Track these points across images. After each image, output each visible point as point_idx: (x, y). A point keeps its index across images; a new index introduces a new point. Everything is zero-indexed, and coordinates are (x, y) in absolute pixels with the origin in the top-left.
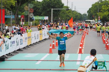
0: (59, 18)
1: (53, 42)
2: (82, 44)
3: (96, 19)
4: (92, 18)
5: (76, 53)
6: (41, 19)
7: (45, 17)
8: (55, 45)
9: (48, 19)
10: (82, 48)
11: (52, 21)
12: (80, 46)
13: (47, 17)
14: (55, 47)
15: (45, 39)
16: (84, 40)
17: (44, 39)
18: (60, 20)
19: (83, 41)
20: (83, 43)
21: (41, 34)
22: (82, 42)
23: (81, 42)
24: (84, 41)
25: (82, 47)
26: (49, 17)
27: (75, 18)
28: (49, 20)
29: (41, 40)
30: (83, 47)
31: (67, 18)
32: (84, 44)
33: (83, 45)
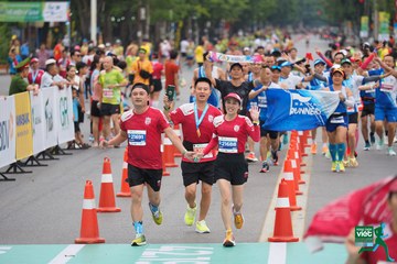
0: (137, 14)
1: (106, 169)
2: (290, 176)
3: (382, 14)
4: (352, 9)
5: (257, 240)
6: (21, 19)
7: (47, 4)
8: (117, 190)
9: (71, 19)
10: (293, 207)
11: (94, 30)
12: (281, 195)
13: (65, 6)
14: (119, 203)
15: (54, 152)
16: (302, 154)
17: (43, 153)
18: (144, 22)
19: (299, 161)
20: (298, 173)
21: (22, 120)
22: (294, 164)
23: (288, 168)
24: (305, 160)
25: (293, 202)
26: (73, 8)
27: (246, 11)
28: (77, 28)
29: (23, 157)
30: (301, 201)
31: (191, 13)
32: (304, 177)
33: (302, 188)
